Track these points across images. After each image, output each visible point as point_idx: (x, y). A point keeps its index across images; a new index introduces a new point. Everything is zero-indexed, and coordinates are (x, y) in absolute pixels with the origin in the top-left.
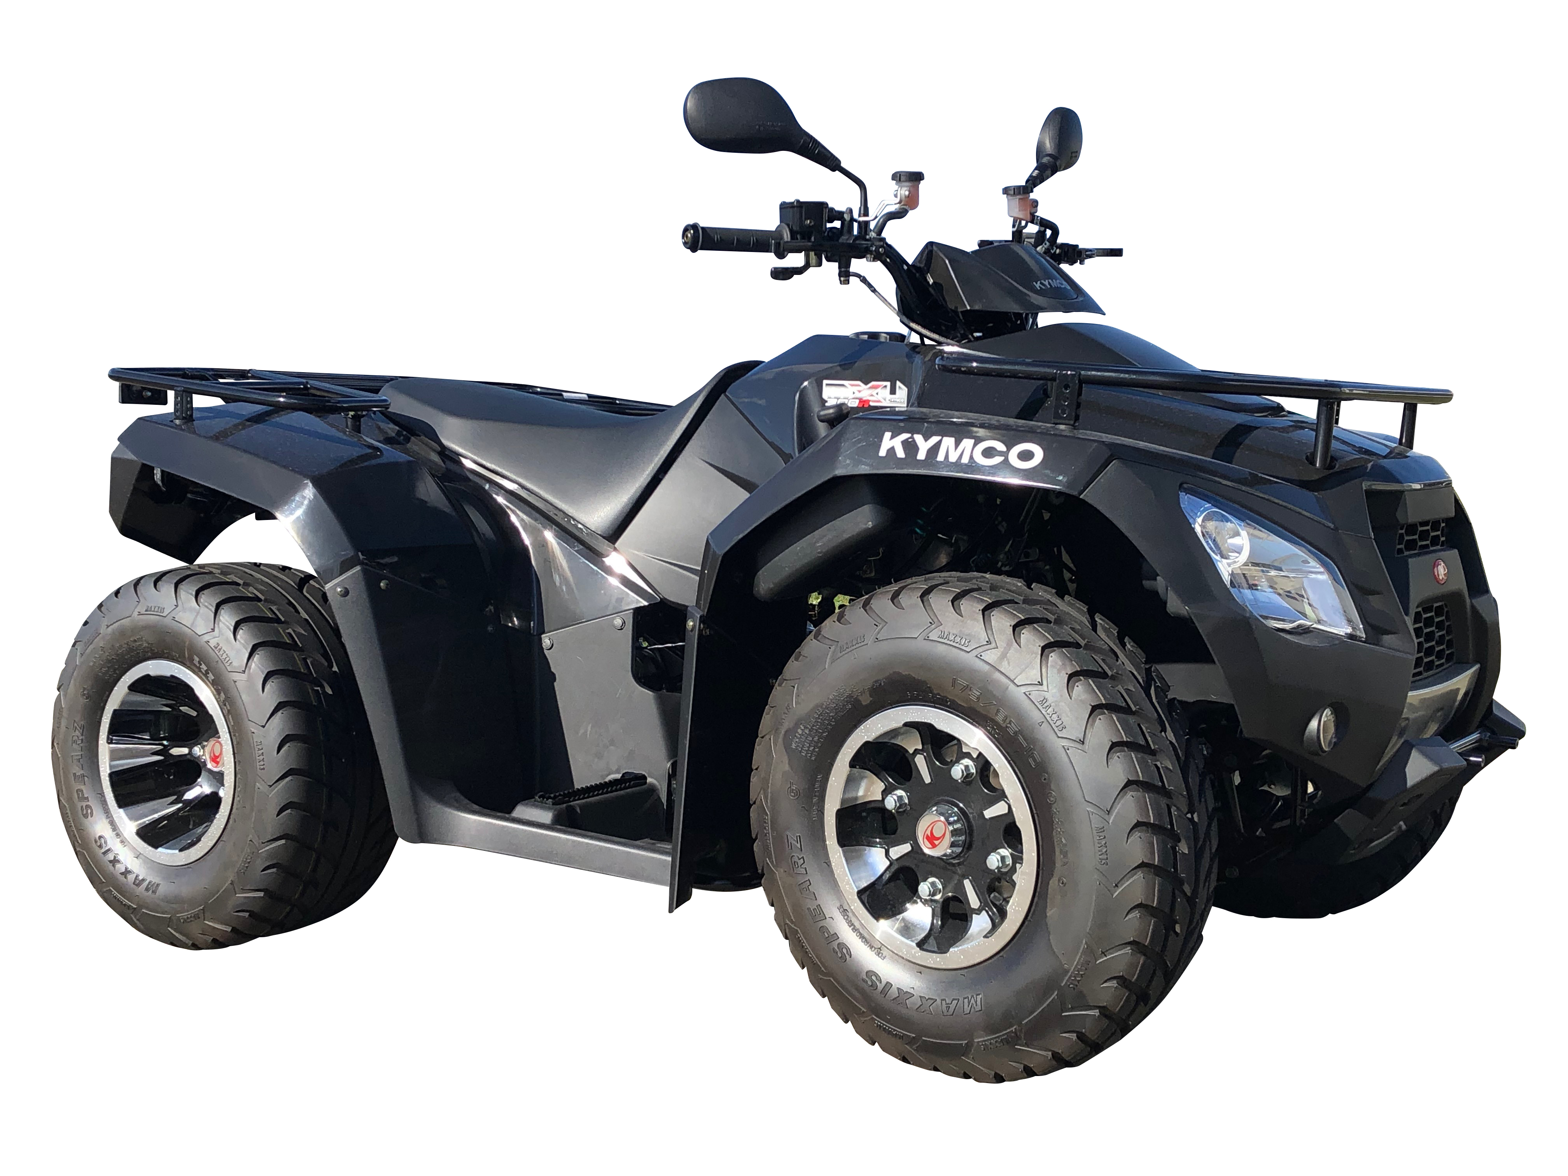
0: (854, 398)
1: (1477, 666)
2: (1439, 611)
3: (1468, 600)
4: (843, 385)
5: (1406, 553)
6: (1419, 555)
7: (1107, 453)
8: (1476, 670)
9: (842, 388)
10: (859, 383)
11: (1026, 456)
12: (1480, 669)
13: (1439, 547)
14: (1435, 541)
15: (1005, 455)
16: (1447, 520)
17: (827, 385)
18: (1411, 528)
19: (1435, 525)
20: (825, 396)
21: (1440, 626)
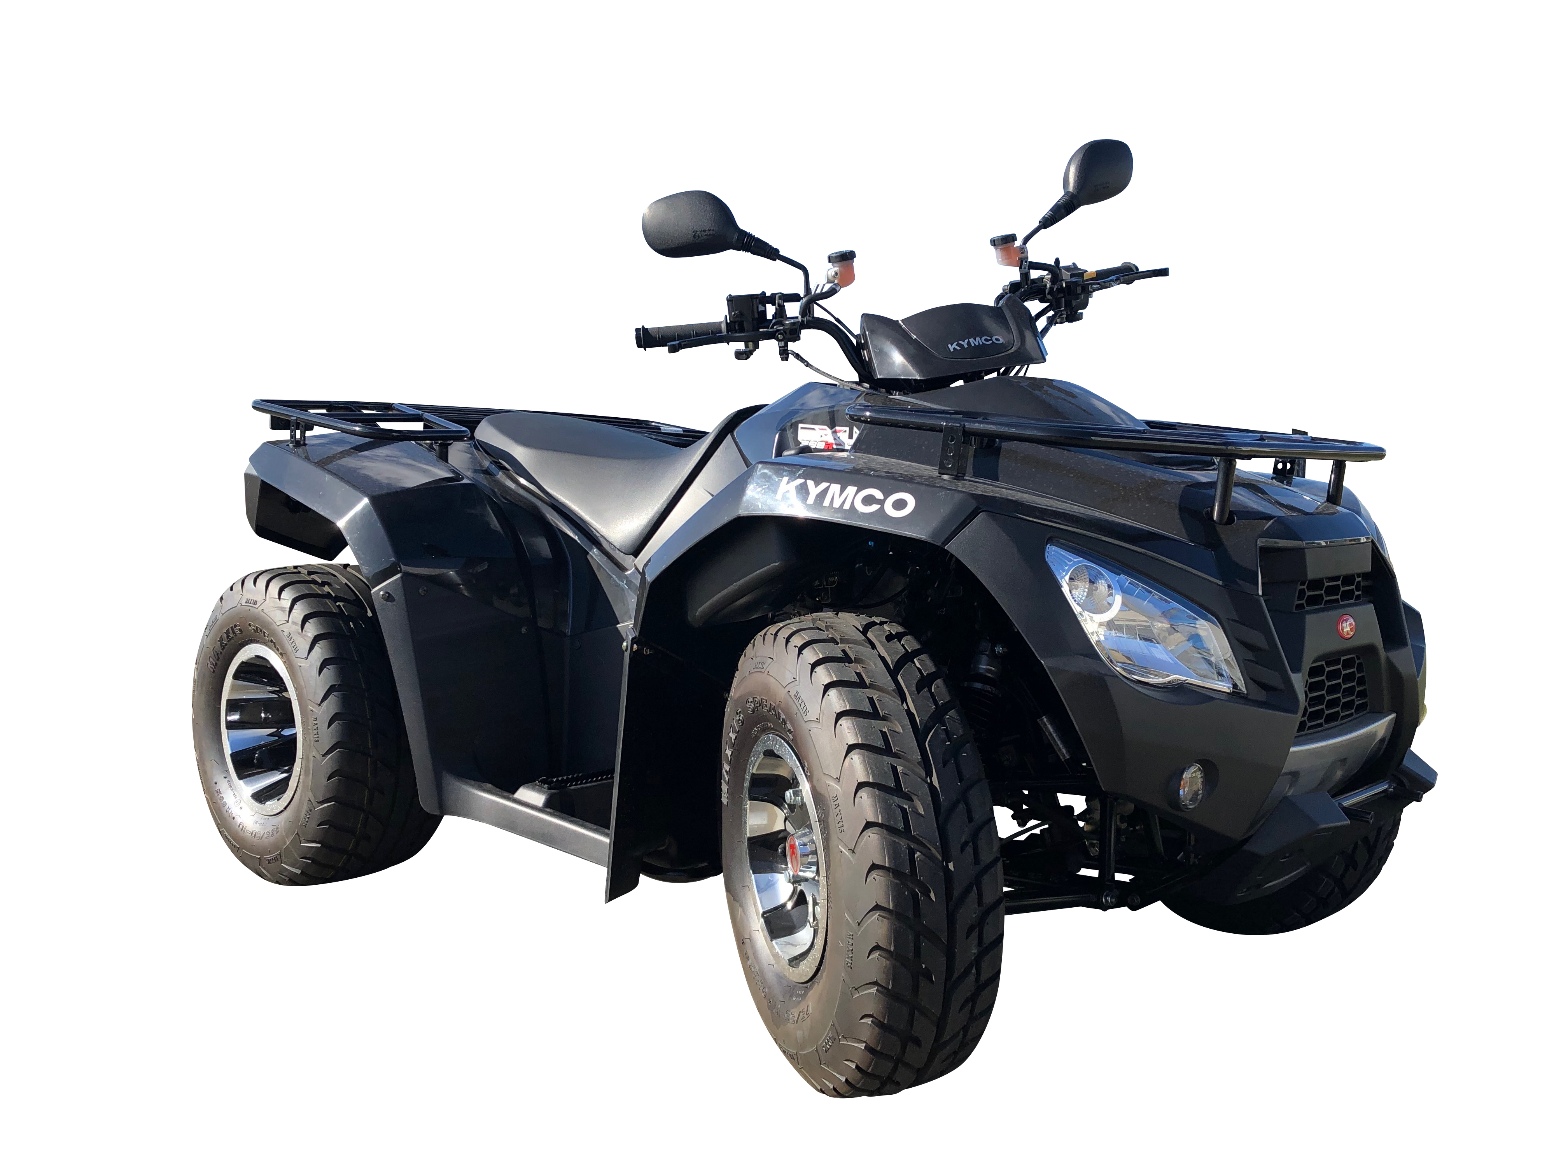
0: (821, 441)
1: (1393, 716)
2: (1348, 664)
3: (1382, 653)
4: (813, 429)
5: (1307, 608)
6: (1323, 610)
7: (973, 504)
8: (1392, 719)
9: (813, 431)
10: (825, 427)
11: (900, 505)
12: (1397, 717)
13: (1352, 601)
14: (1347, 595)
15: (882, 502)
16: (1365, 576)
17: (802, 428)
18: (1316, 584)
19: (1348, 579)
20: (800, 439)
21: (1348, 678)
